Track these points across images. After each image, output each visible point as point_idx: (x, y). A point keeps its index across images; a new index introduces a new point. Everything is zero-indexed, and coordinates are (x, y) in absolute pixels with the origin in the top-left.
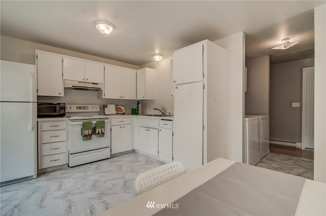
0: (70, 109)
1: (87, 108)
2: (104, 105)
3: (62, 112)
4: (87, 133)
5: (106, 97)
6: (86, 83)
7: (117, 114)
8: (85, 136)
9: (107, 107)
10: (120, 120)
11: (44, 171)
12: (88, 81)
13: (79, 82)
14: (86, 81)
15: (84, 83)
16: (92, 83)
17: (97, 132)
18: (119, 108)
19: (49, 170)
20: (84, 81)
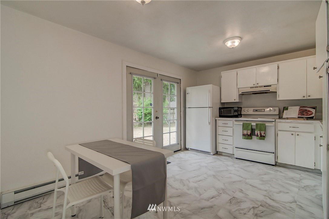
0: (247, 112)
1: (264, 110)
2: (284, 107)
3: (236, 114)
4: (246, 133)
5: (280, 99)
6: (257, 87)
7: (299, 117)
8: (244, 135)
9: (287, 109)
10: (292, 125)
11: (220, 153)
12: (259, 85)
13: (251, 88)
14: (257, 85)
15: (255, 87)
16: (264, 87)
17: (256, 134)
18: (306, 110)
19: (223, 154)
20: (255, 86)
